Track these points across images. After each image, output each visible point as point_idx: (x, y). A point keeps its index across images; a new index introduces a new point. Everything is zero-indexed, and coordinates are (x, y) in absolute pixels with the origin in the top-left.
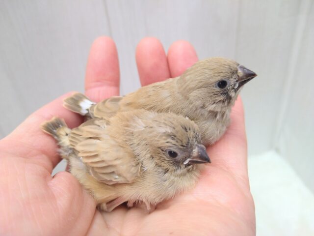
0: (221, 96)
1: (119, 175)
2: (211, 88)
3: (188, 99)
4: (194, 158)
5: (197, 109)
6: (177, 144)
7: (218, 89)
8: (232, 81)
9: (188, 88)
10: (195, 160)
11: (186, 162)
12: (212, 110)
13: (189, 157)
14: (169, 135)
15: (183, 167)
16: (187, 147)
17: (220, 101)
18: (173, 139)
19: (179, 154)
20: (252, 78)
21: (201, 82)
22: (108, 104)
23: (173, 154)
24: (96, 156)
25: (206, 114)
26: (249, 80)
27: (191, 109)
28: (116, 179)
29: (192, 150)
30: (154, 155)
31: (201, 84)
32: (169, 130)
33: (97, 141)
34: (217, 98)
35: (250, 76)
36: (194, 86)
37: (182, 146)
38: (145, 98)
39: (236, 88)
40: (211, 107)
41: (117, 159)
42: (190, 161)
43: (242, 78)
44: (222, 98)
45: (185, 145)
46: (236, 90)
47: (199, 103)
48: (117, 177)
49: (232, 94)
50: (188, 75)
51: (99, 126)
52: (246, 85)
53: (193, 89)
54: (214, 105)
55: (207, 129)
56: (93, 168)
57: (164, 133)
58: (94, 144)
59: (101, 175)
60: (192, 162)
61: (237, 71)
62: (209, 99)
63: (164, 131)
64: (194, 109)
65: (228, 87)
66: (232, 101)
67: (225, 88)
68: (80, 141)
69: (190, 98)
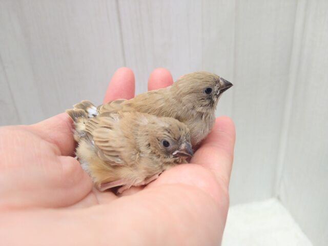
0: (207, 101)
1: (122, 159)
2: (200, 93)
3: (181, 102)
4: (181, 150)
5: (188, 110)
6: (171, 136)
7: (205, 94)
8: (216, 89)
9: (181, 93)
10: (182, 152)
11: (174, 153)
12: (200, 111)
13: (178, 149)
14: (166, 130)
15: (172, 157)
16: (178, 141)
17: (206, 105)
18: (169, 132)
19: (171, 144)
20: (230, 87)
21: (192, 88)
22: (112, 104)
23: (166, 144)
24: (107, 142)
25: (195, 114)
26: (227, 88)
27: (184, 110)
28: (118, 161)
29: (181, 144)
30: (151, 143)
31: (192, 90)
32: (167, 126)
33: (110, 130)
34: (204, 103)
35: (228, 85)
36: (186, 91)
37: (175, 139)
38: (142, 100)
39: (218, 94)
40: (200, 109)
41: (121, 147)
42: (178, 153)
43: (223, 87)
44: (207, 102)
45: (176, 138)
46: (218, 96)
47: (190, 105)
48: (119, 160)
49: (215, 99)
50: (181, 83)
51: (113, 118)
52: (224, 93)
53: (185, 94)
54: (202, 108)
55: (193, 128)
56: (102, 150)
57: (163, 127)
58: (107, 133)
59: (107, 157)
60: (179, 155)
61: (219, 81)
62: (197, 102)
63: (163, 126)
64: (186, 110)
65: (213, 93)
66: (215, 105)
67: (211, 94)
68: (96, 128)
69: (183, 101)
